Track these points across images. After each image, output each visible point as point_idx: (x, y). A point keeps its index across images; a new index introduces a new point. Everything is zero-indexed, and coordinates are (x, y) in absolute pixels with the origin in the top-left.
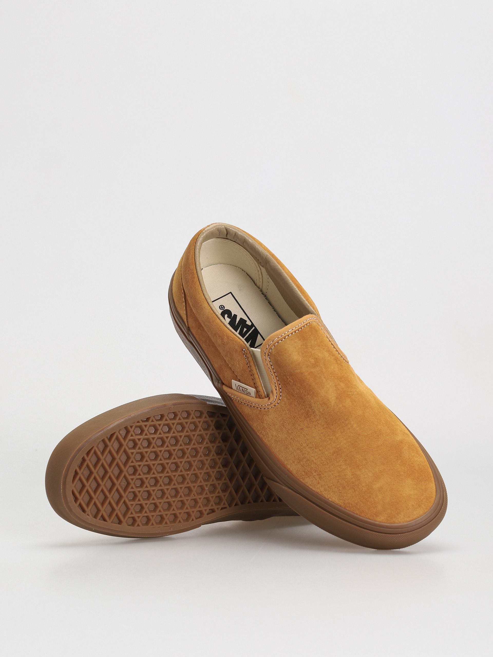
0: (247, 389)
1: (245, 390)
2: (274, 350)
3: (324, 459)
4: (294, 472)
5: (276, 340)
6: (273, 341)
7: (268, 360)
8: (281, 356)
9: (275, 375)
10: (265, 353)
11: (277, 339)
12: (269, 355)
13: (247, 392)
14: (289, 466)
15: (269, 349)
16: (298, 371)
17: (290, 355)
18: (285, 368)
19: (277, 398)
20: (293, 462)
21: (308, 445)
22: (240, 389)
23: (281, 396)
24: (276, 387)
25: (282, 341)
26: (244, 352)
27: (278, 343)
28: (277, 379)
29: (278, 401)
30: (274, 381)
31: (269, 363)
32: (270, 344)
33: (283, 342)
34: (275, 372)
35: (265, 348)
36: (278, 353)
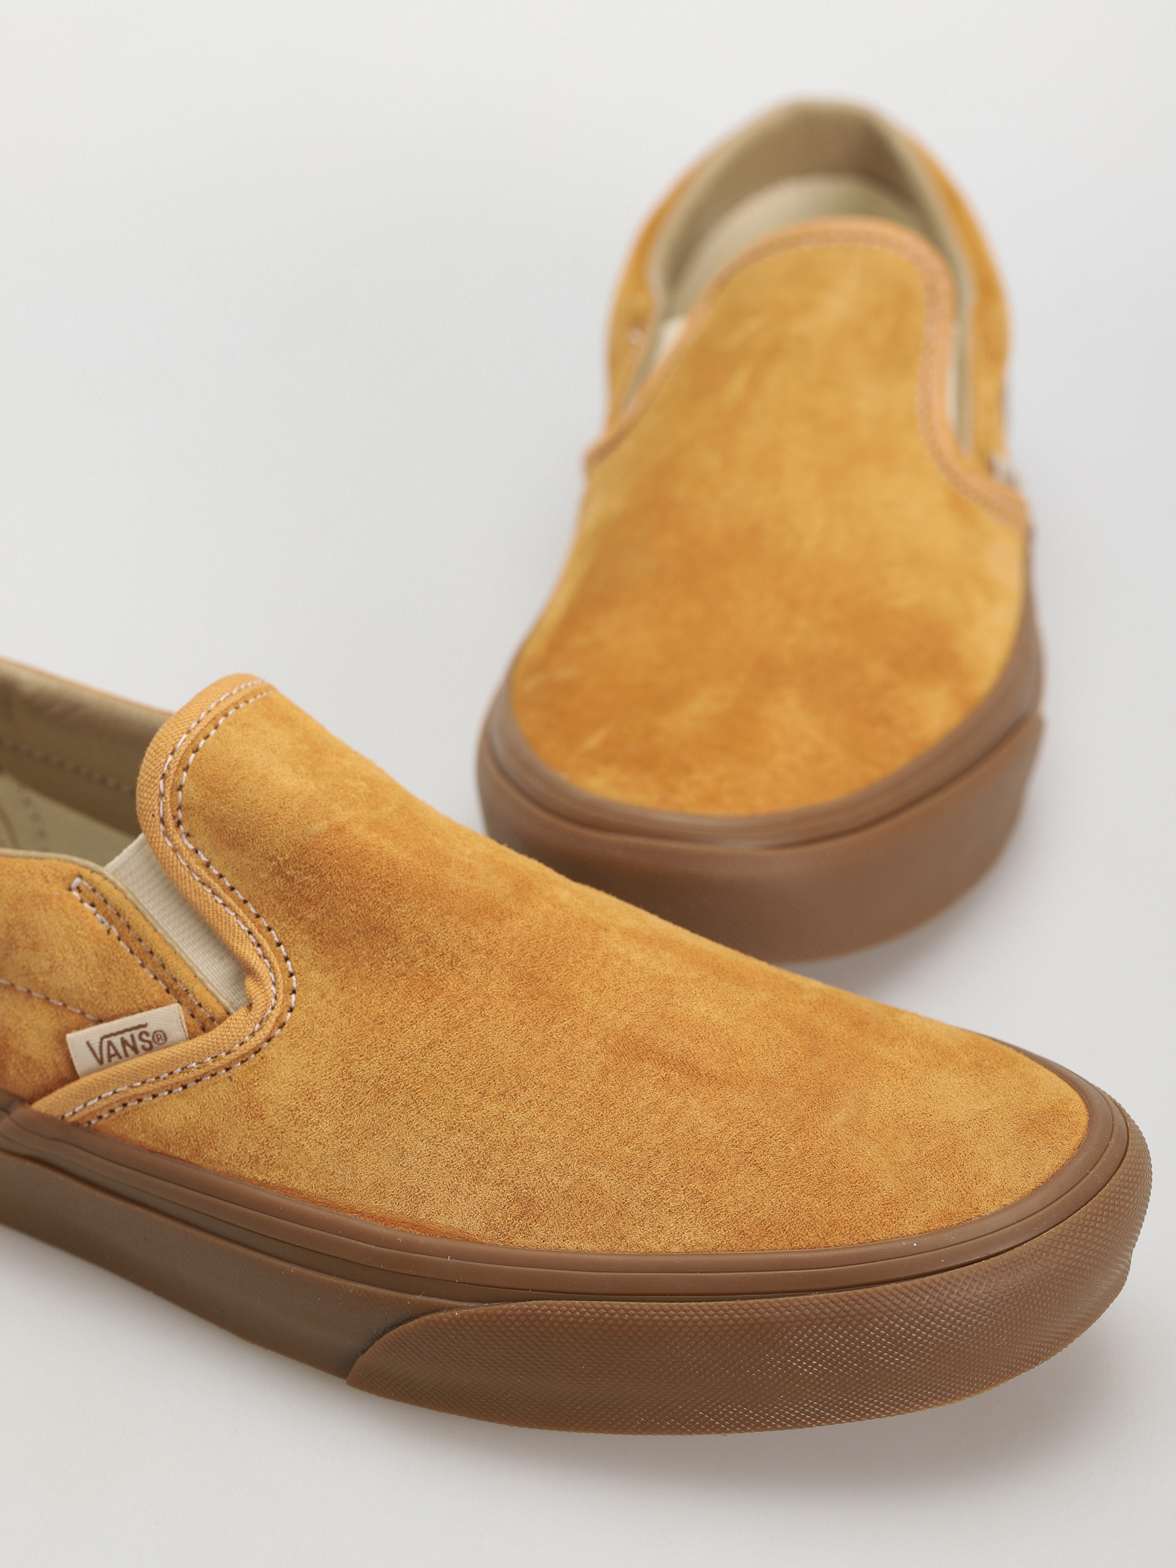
0: (145, 1026)
1: (136, 1033)
2: (190, 788)
3: (576, 1112)
4: (475, 1227)
5: (185, 740)
6: (172, 753)
7: (187, 849)
8: (229, 794)
9: (234, 898)
10: (162, 821)
11: (185, 736)
12: (179, 823)
13: (150, 1038)
14: (442, 1221)
15: (172, 793)
16: (321, 826)
17: (264, 777)
18: (264, 837)
19: (281, 986)
20: (455, 1191)
21: (483, 1094)
22: (114, 1048)
23: (291, 975)
24: (259, 945)
25: (209, 739)
26: (80, 891)
27: (196, 751)
28: (250, 911)
29: (286, 998)
30: (243, 927)
31: (193, 861)
32: (169, 768)
33: (217, 742)
34: (232, 889)
35: (155, 797)
36: (212, 790)
